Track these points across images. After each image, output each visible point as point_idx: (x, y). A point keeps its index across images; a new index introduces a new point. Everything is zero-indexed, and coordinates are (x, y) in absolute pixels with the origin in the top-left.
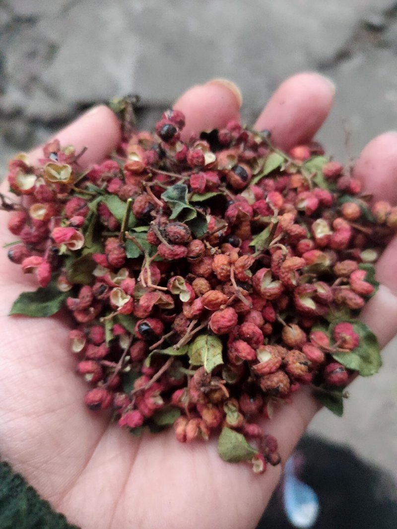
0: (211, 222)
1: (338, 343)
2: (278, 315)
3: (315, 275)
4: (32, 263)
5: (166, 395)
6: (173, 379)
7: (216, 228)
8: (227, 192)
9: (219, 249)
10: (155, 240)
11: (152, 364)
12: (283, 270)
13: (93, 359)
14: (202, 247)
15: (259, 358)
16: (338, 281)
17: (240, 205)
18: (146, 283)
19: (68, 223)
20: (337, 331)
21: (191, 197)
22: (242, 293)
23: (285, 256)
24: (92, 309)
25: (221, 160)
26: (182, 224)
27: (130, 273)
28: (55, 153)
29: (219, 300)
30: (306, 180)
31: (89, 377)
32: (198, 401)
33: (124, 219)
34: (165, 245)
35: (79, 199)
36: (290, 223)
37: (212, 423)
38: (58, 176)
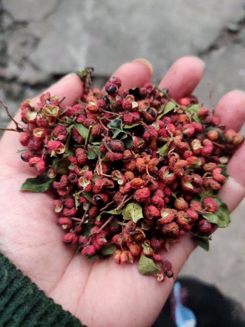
0: (135, 140)
1: (206, 209)
2: (172, 192)
3: (193, 170)
4: (35, 161)
5: (109, 237)
6: (113, 228)
7: (138, 144)
8: (144, 124)
9: (139, 154)
10: (104, 150)
11: (101, 219)
12: (176, 167)
13: (67, 217)
14: (131, 154)
15: (162, 215)
16: (206, 174)
17: (151, 131)
18: (100, 173)
19: (56, 139)
20: (205, 202)
21: (124, 126)
22: (153, 179)
23: (177, 159)
24: (67, 188)
25: (141, 105)
26: (119, 141)
27: (89, 168)
28: (49, 100)
29: (140, 183)
30: (188, 118)
31: (65, 227)
32: (128, 240)
33: (87, 137)
34: (110, 152)
35: (62, 126)
36: (179, 141)
37: (135, 253)
38: (51, 113)
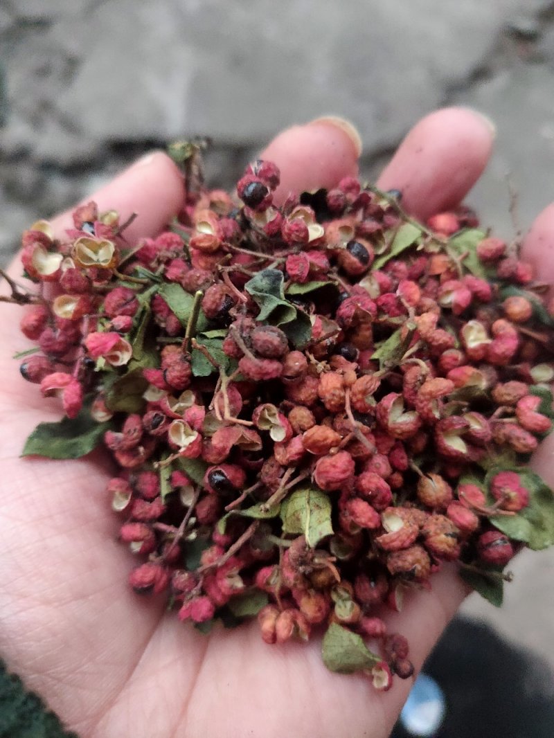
0: (317, 325)
1: (499, 502)
2: (411, 460)
3: (466, 404)
4: (55, 382)
5: (248, 574)
6: (258, 550)
7: (324, 334)
8: (339, 281)
9: (327, 363)
10: (236, 350)
11: (227, 530)
12: (422, 398)
13: (142, 521)
14: (304, 361)
15: (385, 526)
16: (499, 411)
17: (358, 300)
18: (222, 414)
19: (108, 325)
20: (497, 484)
21: (288, 288)
22: (362, 430)
23: (424, 377)
24: (141, 449)
25: (331, 233)
26: (274, 328)
27: (197, 398)
28: (91, 223)
29: (329, 441)
30: (454, 264)
31: (136, 547)
32: (295, 585)
33: (190, 320)
34: (250, 359)
35: (125, 289)
36: (431, 327)
37: (315, 618)
38: (94, 257)
